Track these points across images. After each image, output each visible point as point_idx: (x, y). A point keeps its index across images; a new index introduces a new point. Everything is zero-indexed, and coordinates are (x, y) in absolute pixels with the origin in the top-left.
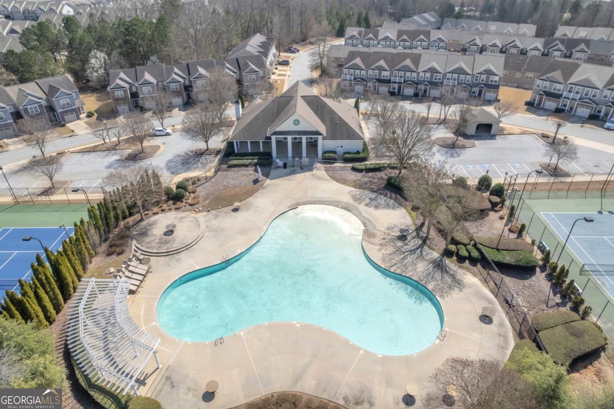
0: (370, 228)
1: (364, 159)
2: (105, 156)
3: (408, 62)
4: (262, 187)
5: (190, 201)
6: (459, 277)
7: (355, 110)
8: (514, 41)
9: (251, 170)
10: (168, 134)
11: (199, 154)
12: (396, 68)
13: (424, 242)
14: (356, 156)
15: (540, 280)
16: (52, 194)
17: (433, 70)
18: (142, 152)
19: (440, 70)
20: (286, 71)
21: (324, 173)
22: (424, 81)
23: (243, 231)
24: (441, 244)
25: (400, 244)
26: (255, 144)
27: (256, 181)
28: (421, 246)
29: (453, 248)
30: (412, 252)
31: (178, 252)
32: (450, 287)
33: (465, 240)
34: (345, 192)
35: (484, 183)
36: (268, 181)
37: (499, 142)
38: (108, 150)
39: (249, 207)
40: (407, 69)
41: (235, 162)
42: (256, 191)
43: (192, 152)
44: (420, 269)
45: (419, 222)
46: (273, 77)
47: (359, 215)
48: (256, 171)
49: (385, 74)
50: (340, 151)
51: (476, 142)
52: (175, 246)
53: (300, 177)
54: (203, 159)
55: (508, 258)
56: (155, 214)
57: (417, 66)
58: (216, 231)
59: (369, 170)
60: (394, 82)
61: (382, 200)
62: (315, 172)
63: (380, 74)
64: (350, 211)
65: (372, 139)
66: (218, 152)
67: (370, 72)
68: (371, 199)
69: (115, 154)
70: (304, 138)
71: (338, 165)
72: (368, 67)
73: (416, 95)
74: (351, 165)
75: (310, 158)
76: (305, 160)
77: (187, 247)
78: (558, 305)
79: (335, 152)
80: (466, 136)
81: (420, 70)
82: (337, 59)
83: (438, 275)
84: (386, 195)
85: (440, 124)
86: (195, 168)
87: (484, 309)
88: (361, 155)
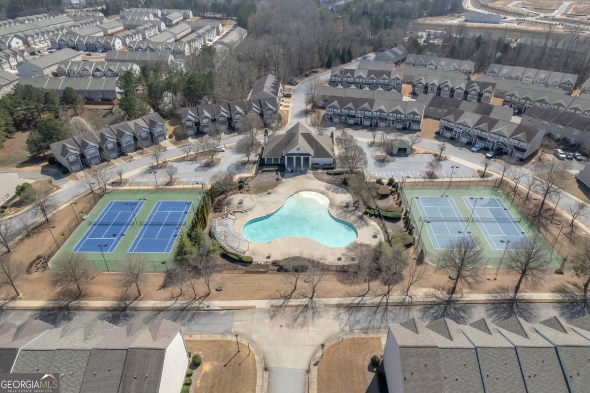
0: (333, 202)
1: (333, 168)
2: (191, 164)
3: (366, 105)
4: (281, 182)
5: (246, 189)
6: (368, 222)
7: (331, 139)
8: (447, 82)
9: (274, 174)
10: (223, 151)
11: (244, 164)
12: (359, 109)
13: (356, 208)
14: (330, 166)
15: (401, 223)
16: (172, 185)
17: (381, 111)
18: (212, 162)
19: (386, 111)
20: (289, 102)
21: (312, 175)
22: (376, 117)
23: (274, 203)
24: (363, 209)
25: (345, 209)
26: (276, 160)
27: (278, 180)
28: (355, 210)
29: (368, 210)
30: (350, 212)
31: (246, 211)
32: (363, 226)
33: (374, 207)
34: (322, 185)
35: (391, 182)
36: (284, 180)
37: (410, 159)
38: (191, 160)
39: (275, 192)
40: (365, 110)
41: (266, 169)
42: (278, 184)
43: (240, 162)
44: (352, 219)
45: (356, 200)
46: (281, 108)
47: (328, 196)
48: (277, 174)
49: (353, 112)
50: (321, 164)
51: (396, 159)
52: (245, 209)
53: (300, 177)
54: (247, 166)
55: (389, 215)
56: (231, 195)
57: (372, 107)
58: (262, 203)
59: (335, 174)
60: (358, 117)
61: (340, 189)
62: (307, 175)
63: (349, 112)
64: (324, 194)
65: (339, 156)
66: (255, 163)
67: (343, 110)
68: (335, 189)
69: (197, 163)
70: (302, 157)
71: (320, 171)
72: (342, 107)
73: (371, 125)
74: (326, 171)
75: (305, 167)
76: (303, 168)
77: (250, 209)
78: (404, 232)
79: (318, 164)
80: (392, 155)
81: (373, 110)
82: (324, 96)
83: (359, 221)
84: (342, 187)
85: (380, 146)
86: (244, 172)
87: (374, 233)
88: (332, 166)
